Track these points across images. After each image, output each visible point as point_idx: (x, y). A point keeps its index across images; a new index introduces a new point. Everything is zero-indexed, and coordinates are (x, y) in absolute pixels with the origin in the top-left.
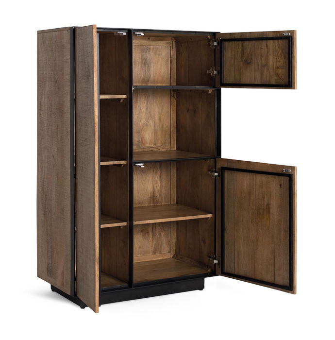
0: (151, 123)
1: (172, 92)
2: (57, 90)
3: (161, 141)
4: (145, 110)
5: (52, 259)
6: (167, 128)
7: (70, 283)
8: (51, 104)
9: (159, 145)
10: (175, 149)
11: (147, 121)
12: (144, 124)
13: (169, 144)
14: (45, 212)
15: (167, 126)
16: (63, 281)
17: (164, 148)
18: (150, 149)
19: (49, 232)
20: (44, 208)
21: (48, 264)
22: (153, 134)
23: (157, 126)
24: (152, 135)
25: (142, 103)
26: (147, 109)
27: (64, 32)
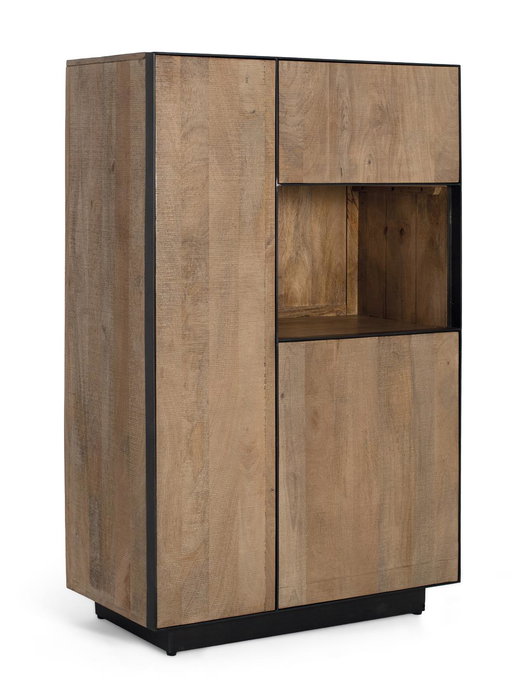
0: (306, 257)
1: (349, 191)
2: (114, 187)
3: (326, 296)
4: (292, 230)
5: (101, 549)
6: (339, 269)
7: (145, 600)
8: (100, 216)
9: (322, 303)
10: (356, 312)
11: (297, 254)
12: (291, 258)
13: (342, 301)
14: (84, 450)
15: (339, 264)
16: (128, 597)
17: (332, 312)
18: (304, 313)
19: (95, 491)
20: (81, 440)
21: (92, 561)
22: (310, 282)
23: (317, 265)
24: (307, 283)
25: (287, 214)
26: (296, 227)
27: (132, 63)
